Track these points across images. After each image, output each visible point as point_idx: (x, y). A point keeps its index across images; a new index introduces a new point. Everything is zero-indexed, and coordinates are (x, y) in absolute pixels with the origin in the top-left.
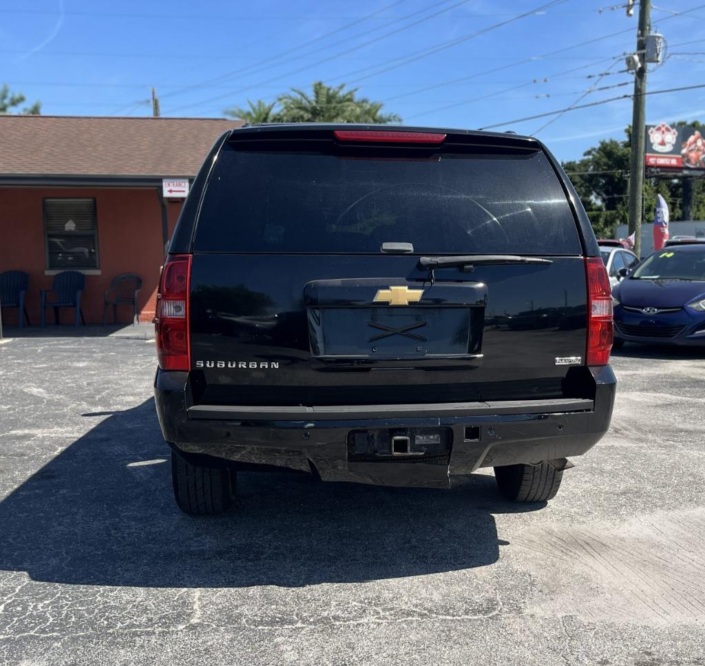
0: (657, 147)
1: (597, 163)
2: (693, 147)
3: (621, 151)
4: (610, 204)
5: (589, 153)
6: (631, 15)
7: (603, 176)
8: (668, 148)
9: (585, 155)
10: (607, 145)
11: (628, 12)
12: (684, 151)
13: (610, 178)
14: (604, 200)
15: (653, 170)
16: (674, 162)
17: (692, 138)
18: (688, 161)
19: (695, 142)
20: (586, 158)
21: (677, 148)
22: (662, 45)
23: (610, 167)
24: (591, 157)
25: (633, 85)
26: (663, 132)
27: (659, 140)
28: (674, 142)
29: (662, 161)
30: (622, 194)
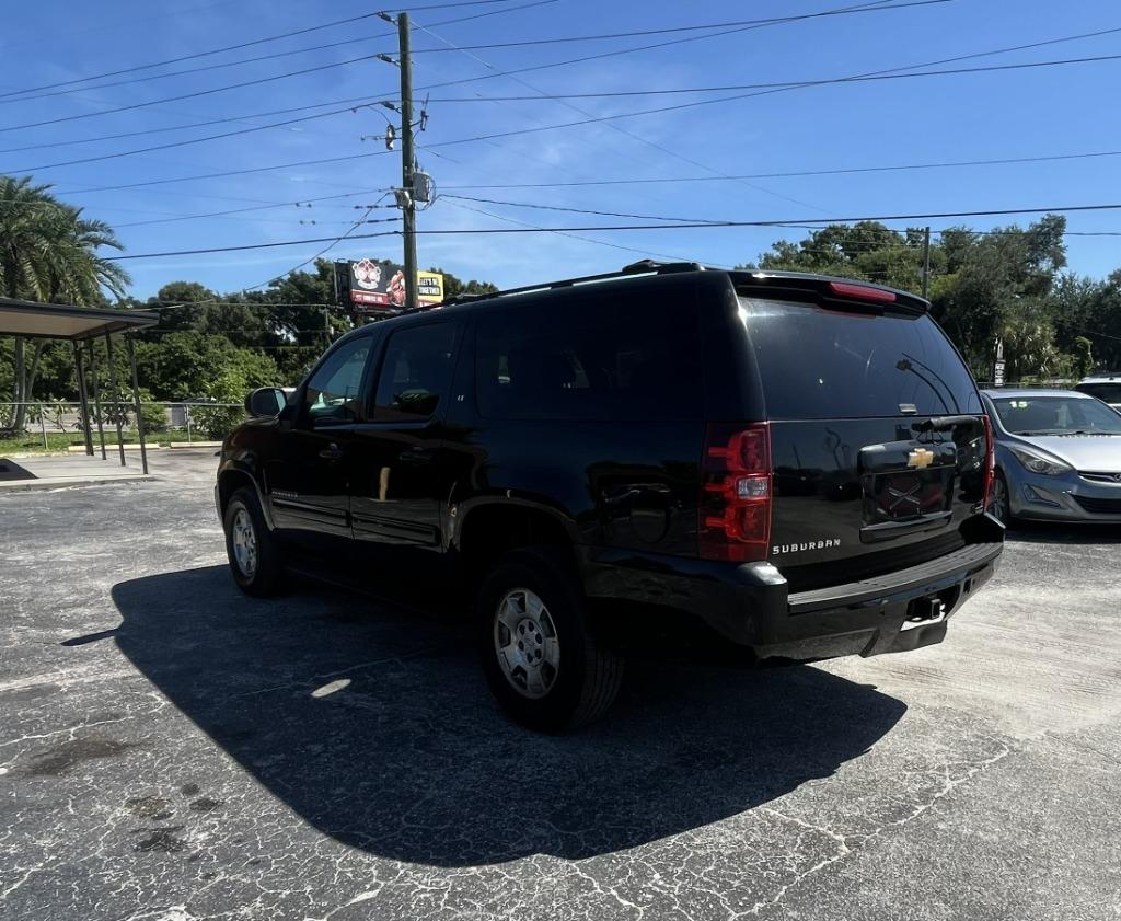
0: (362, 284)
1: (287, 295)
2: (397, 286)
3: (314, 285)
4: (303, 339)
5: (274, 284)
6: (391, 148)
7: (294, 309)
8: (373, 286)
9: (270, 285)
10: (297, 276)
11: (388, 145)
12: (389, 290)
13: (304, 312)
14: (296, 335)
15: (360, 307)
16: (380, 300)
17: (395, 278)
18: (394, 300)
19: (399, 281)
20: (272, 288)
21: (382, 287)
22: (431, 186)
23: (303, 301)
24: (278, 288)
25: (402, 221)
26: (367, 269)
27: (364, 277)
28: (378, 280)
29: (368, 298)
30: (317, 329)
